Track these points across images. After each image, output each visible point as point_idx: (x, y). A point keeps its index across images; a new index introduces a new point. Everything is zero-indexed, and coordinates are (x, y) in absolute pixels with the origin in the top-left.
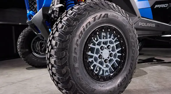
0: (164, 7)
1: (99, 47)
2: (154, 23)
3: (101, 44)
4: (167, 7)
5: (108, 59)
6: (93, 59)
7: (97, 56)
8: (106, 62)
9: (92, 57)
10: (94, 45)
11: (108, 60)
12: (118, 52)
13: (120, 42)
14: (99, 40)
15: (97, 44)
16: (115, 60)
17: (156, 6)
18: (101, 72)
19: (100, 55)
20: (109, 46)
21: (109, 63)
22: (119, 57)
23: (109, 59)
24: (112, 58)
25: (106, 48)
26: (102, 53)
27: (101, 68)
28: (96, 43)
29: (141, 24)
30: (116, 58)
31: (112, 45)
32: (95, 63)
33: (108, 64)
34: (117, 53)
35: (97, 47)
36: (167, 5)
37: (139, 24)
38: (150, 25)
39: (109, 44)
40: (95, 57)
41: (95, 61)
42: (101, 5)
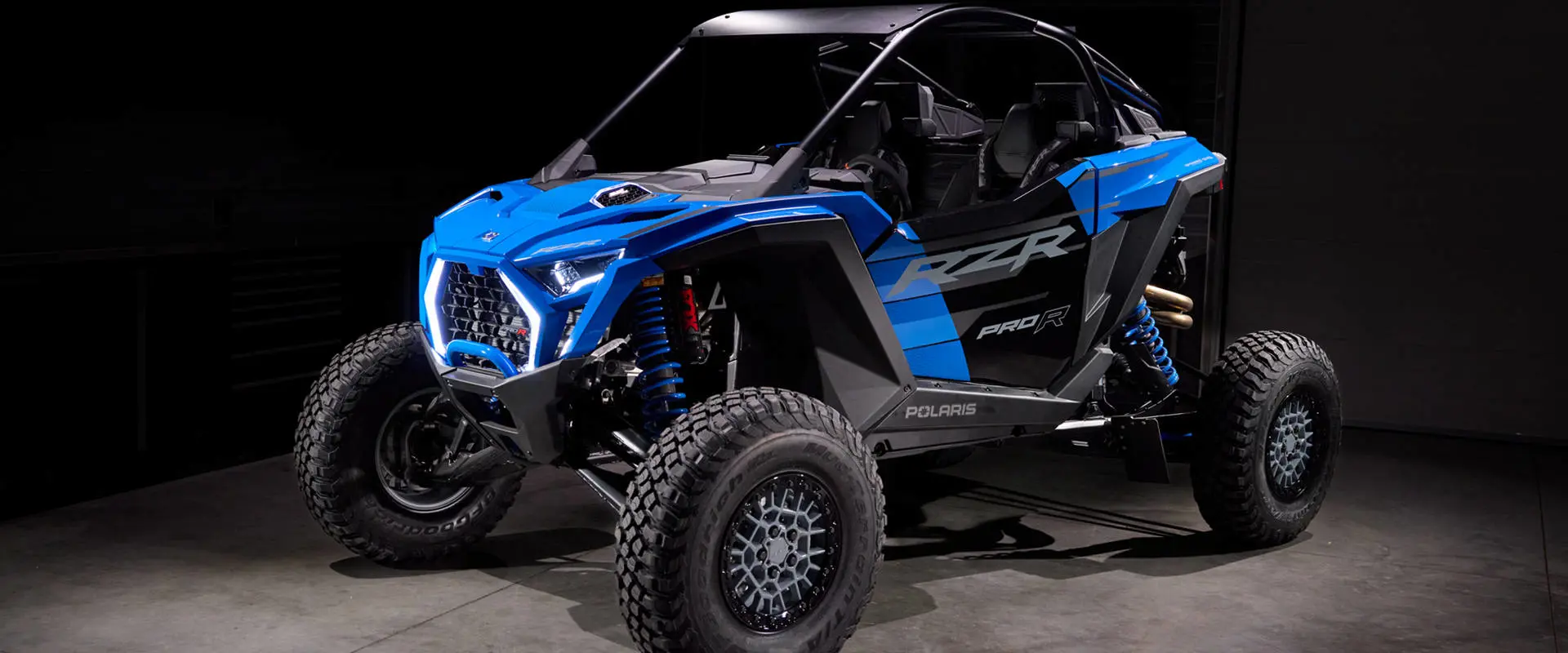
0: (1022, 326)
1: (767, 526)
2: (972, 402)
3: (774, 520)
4: (1033, 328)
5: (779, 568)
6: (742, 553)
7: (756, 548)
8: (773, 575)
9: (741, 546)
10: (757, 514)
11: (778, 570)
12: (814, 559)
13: (828, 530)
14: (774, 507)
15: (766, 515)
16: (797, 578)
17: (984, 332)
18: (751, 598)
19: (764, 549)
20: (794, 530)
21: (779, 582)
22: (811, 574)
23: (782, 570)
24: (793, 569)
25: (783, 535)
26: (768, 544)
27: (755, 587)
28: (764, 512)
29: (914, 413)
30: (802, 574)
31: (801, 532)
32: (743, 566)
33: (775, 581)
34: (809, 560)
35: (761, 523)
36: (1035, 318)
37: (905, 413)
38: (953, 411)
39: (795, 526)
40: (749, 548)
41: (746, 562)
42: (799, 417)
